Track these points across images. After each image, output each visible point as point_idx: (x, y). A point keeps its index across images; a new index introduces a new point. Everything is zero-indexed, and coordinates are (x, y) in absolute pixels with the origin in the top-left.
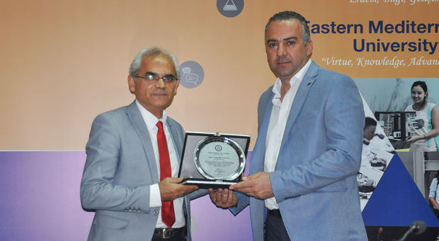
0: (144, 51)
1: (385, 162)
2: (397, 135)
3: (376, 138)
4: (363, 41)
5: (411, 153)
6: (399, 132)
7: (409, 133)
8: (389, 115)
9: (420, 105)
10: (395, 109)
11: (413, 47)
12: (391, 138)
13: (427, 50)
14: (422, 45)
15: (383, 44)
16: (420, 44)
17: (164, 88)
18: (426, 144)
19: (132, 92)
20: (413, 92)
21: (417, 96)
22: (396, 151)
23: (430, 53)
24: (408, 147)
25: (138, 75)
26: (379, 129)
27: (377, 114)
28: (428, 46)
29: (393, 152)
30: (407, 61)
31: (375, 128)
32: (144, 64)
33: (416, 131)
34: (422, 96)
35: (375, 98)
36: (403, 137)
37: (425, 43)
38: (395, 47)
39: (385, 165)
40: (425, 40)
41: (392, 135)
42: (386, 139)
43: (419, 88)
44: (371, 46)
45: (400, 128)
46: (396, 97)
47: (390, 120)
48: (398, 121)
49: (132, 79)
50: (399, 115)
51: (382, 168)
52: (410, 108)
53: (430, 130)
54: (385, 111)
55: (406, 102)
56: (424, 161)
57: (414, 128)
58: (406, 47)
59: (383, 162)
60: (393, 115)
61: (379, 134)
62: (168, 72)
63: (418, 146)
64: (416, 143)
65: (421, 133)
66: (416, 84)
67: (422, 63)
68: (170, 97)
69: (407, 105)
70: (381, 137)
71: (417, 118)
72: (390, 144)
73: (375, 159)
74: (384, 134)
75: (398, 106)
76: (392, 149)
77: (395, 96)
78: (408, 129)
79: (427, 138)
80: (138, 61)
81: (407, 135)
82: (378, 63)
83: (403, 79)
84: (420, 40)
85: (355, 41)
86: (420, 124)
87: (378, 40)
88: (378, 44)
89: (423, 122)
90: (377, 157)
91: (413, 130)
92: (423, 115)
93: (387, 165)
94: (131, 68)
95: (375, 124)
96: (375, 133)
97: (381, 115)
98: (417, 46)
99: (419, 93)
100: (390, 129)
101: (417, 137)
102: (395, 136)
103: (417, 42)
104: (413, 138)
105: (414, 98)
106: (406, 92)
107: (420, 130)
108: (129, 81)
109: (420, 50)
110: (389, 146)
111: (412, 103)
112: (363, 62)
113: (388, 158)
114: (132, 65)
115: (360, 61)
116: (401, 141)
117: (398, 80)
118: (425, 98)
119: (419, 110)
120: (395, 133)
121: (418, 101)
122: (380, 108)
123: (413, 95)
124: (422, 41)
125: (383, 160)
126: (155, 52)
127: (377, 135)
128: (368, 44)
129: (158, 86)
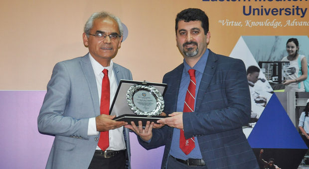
0: (95, 14)
1: (266, 100)
2: (275, 79)
3: (259, 82)
4: (250, 7)
5: (285, 93)
6: (277, 77)
7: (284, 78)
8: (269, 64)
9: (293, 56)
10: (274, 59)
11: (288, 12)
12: (271, 81)
13: (299, 15)
14: (295, 11)
15: (265, 9)
16: (293, 9)
17: (110, 44)
18: (297, 86)
19: (86, 46)
20: (288, 47)
21: (290, 49)
22: (274, 91)
23: (302, 17)
24: (284, 88)
25: (91, 33)
26: (262, 75)
27: (260, 64)
28: (300, 11)
29: (272, 92)
30: (284, 23)
31: (258, 74)
32: (95, 24)
33: (290, 76)
34: (295, 49)
35: (259, 51)
36: (280, 81)
37: (298, 8)
38: (275, 12)
39: (266, 102)
40: (298, 7)
41: (271, 79)
42: (267, 82)
43: (292, 43)
44: (256, 11)
45: (277, 74)
46: (274, 51)
47: (270, 68)
48: (276, 69)
49: (86, 36)
50: (277, 64)
51: (263, 104)
52: (285, 59)
53: (300, 76)
54: (266, 61)
55: (282, 54)
56: (295, 99)
57: (288, 74)
58: (283, 12)
59: (264, 100)
60: (272, 64)
61: (262, 78)
62: (114, 31)
63: (291, 88)
64: (290, 85)
65: (293, 78)
66: (290, 40)
67: (295, 24)
68: (115, 50)
69: (283, 56)
70: (263, 81)
71: (290, 67)
72: (270, 86)
73: (258, 97)
74: (265, 78)
75: (276, 57)
76: (271, 90)
77: (274, 49)
78: (283, 74)
79: (298, 82)
80: (91, 22)
81: (283, 79)
82: (261, 24)
83: (280, 37)
84: (293, 6)
85: (244, 7)
86: (292, 71)
87: (262, 6)
88: (262, 9)
89: (295, 69)
90: (260, 96)
91: (287, 75)
92: (295, 64)
93: (267, 102)
94: (85, 28)
95: (258, 71)
96: (259, 78)
97: (263, 65)
98: (291, 11)
99: (293, 47)
100: (270, 75)
101: (290, 81)
102: (274, 80)
103: (291, 8)
104: (287, 81)
105: (289, 51)
106: (282, 47)
107: (293, 75)
108: (84, 37)
109: (293, 14)
110: (269, 88)
111: (287, 55)
112: (250, 23)
113: (268, 97)
114: (86, 25)
115: (248, 23)
116: (278, 84)
117: (276, 37)
118: (297, 51)
119: (292, 60)
120: (273, 78)
121: (292, 54)
122: (262, 59)
123: (288, 49)
124: (295, 7)
125: (264, 98)
126: (104, 16)
127: (260, 79)
128: (254, 10)
129: (105, 41)
